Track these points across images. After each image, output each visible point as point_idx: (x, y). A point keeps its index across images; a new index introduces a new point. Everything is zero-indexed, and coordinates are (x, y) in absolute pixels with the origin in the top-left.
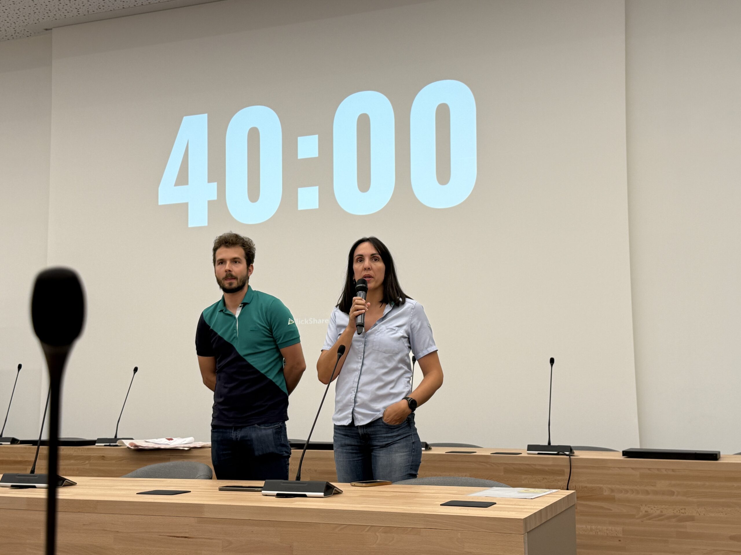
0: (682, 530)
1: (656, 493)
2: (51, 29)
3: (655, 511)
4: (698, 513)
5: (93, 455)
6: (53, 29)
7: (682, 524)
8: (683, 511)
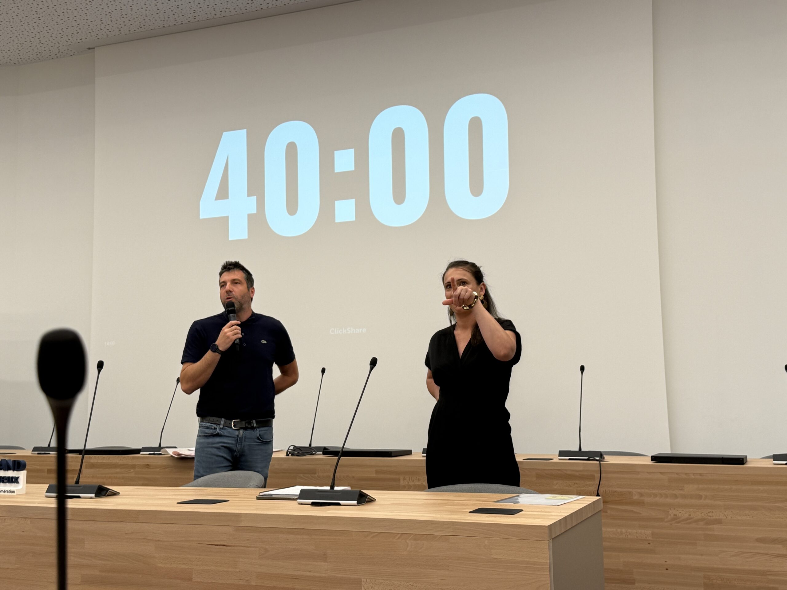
0: (710, 533)
1: (684, 497)
2: (94, 48)
3: (683, 514)
4: (725, 516)
5: (137, 463)
6: (96, 48)
7: (709, 527)
8: (710, 514)
